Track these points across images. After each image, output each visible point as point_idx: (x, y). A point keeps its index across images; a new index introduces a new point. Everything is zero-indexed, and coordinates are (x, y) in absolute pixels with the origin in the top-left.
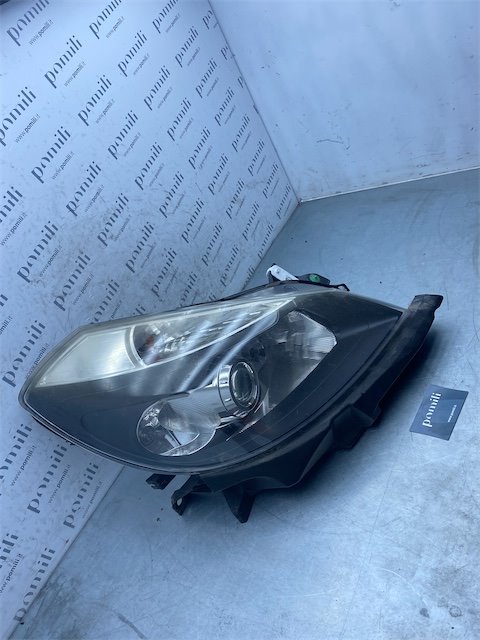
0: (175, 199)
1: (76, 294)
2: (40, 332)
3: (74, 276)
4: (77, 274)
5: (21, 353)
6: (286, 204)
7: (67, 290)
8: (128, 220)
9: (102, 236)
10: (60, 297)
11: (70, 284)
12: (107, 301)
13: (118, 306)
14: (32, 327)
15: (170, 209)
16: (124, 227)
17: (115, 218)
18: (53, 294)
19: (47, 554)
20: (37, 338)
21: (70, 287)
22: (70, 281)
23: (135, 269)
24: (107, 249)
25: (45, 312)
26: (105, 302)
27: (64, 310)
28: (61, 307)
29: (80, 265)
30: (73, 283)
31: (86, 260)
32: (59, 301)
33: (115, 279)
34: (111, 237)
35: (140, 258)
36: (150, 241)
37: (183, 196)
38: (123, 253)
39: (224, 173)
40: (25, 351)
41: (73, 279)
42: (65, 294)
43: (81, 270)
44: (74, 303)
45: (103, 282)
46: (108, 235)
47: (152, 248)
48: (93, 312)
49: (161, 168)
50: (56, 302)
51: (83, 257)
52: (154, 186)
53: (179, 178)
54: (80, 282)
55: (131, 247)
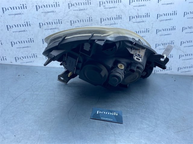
0: (139, 19)
2: (57, 6)
3: (81, 3)
4: (83, 4)
5: (47, 5)
6: (187, 70)
7: (75, 4)
8: (115, 7)
9: (101, 3)
10: (71, 4)
14: (56, 2)
15: (134, 20)
16: (111, 8)
17: (111, 2)
18: (70, 1)
19: (4, 58)
20: (55, 7)
21: (77, 5)
22: (79, 3)
23: (103, 23)
24: (99, 8)
25: (63, 3)
27: (69, 8)
28: (69, 7)
29: (86, 3)
31: (89, 3)
32: (70, 5)
33: (93, 18)
34: (104, 6)
35: (107, 22)
36: (116, 21)
37: (143, 22)
38: (103, 14)
39: (169, 32)
40: (48, 6)
41: (80, 4)
42: (74, 5)
43: (85, 4)
45: (88, 15)
46: (104, 4)
47: (115, 24)
48: (77, 19)
49: (143, 6)
50: (69, 4)
52: (135, 8)
53: (147, 15)
55: (108, 15)
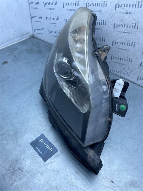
1: (124, 11)
11: (126, 6)
12: (129, 26)
13: (129, 33)
26: (127, 25)
30: (127, 7)
44: (120, 13)
51: (140, 3)
54: (129, 10)
